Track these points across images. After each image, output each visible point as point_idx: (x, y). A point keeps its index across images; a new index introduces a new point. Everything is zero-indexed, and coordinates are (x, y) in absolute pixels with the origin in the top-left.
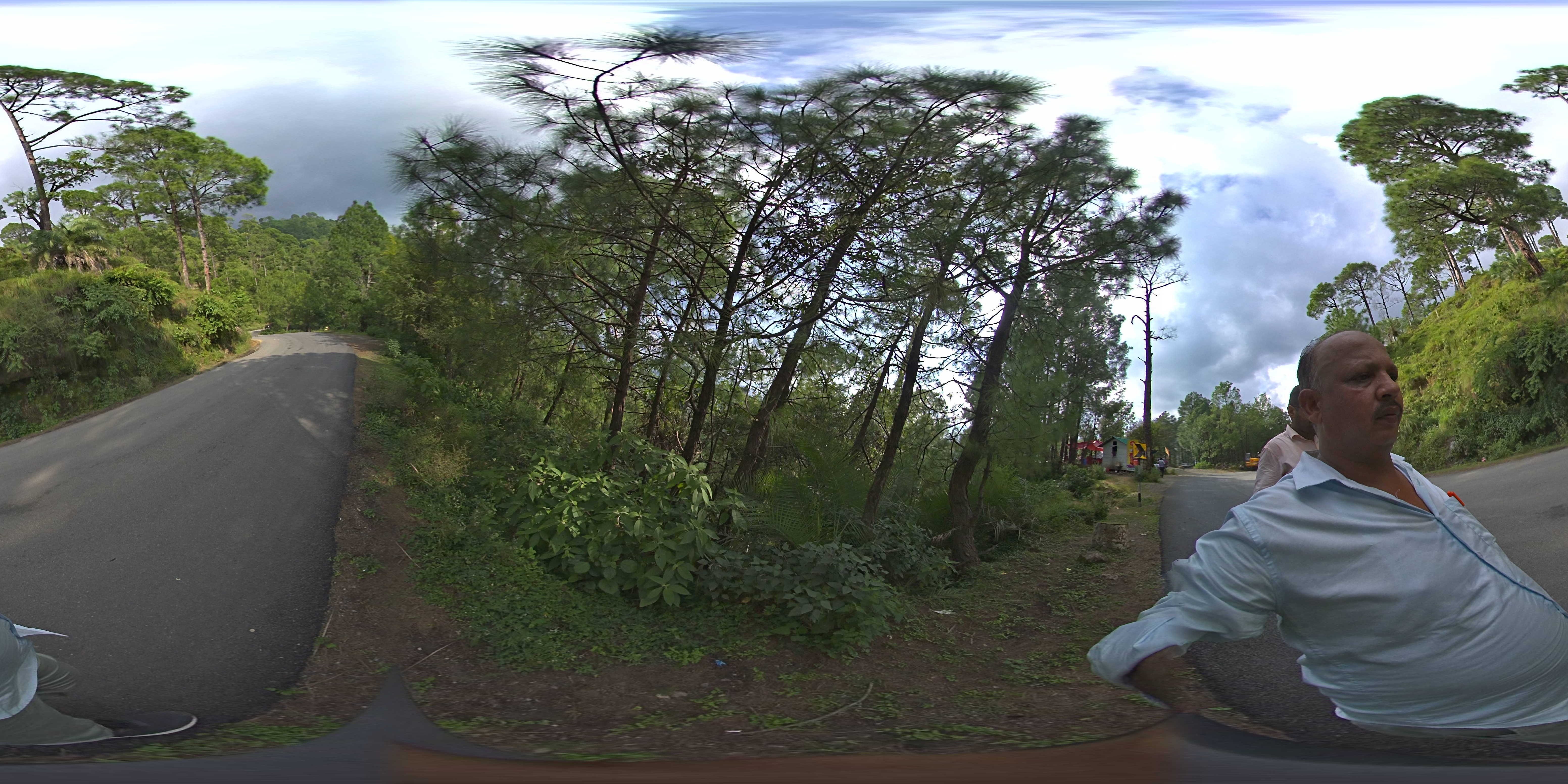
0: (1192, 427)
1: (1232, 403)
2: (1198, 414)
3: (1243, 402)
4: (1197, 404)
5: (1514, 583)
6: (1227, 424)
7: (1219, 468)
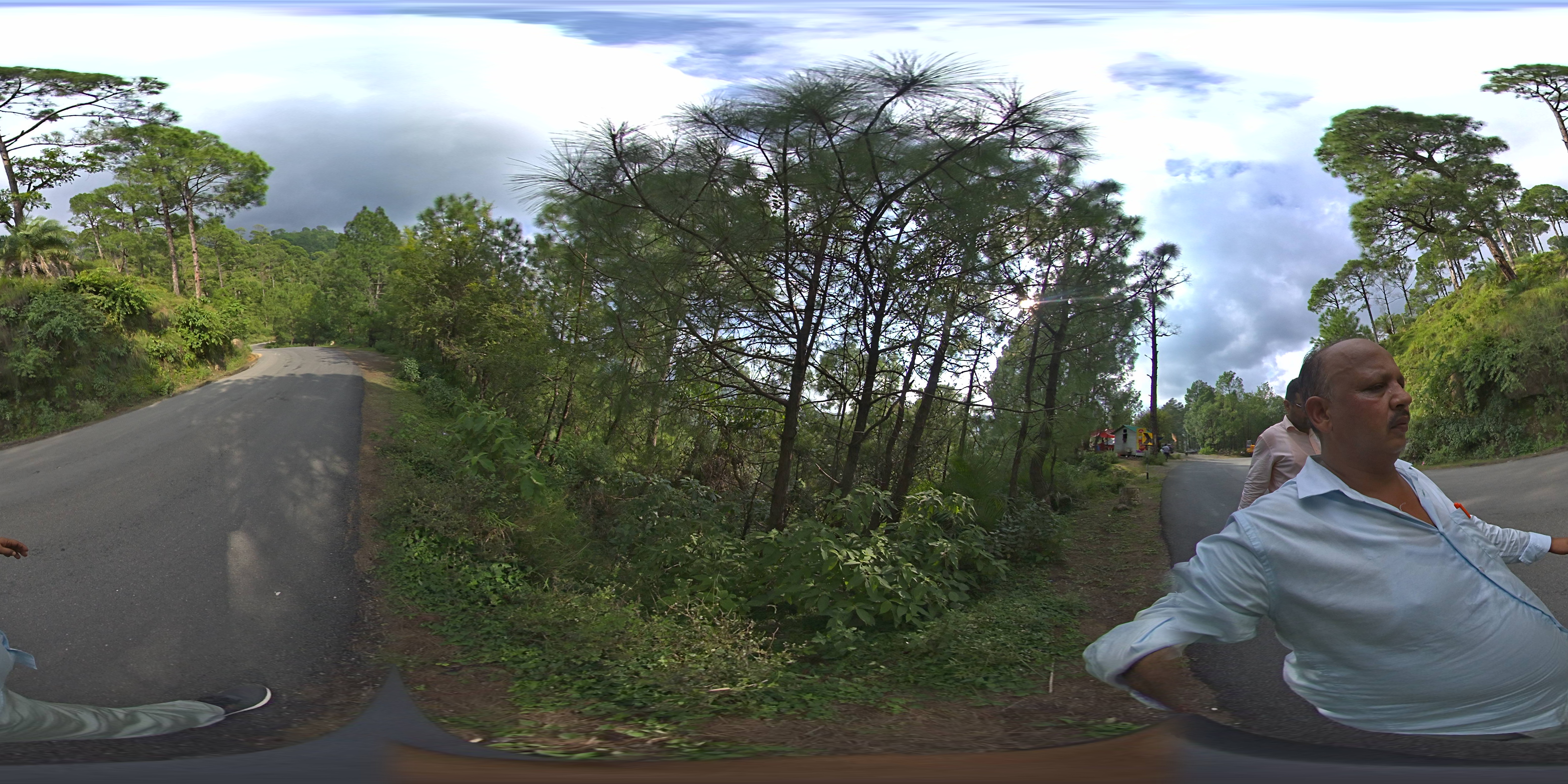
0: (1196, 415)
1: (1234, 392)
2: (1203, 401)
3: (1246, 391)
4: (1202, 392)
5: (1515, 597)
6: (1230, 411)
7: (1221, 454)
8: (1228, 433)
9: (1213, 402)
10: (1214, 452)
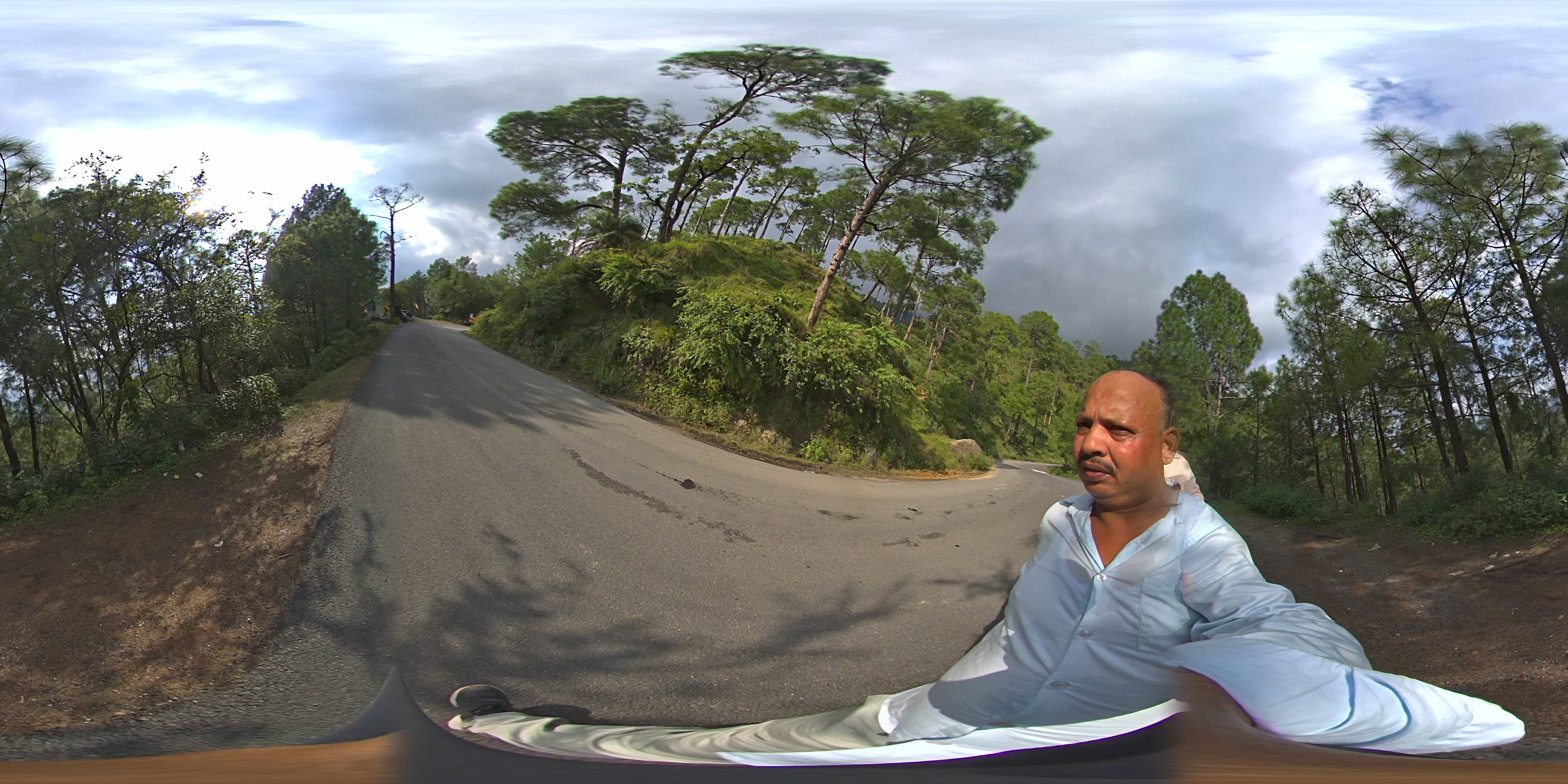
0: (436, 285)
1: (468, 273)
2: (443, 276)
3: (477, 273)
4: (443, 268)
6: (462, 288)
7: (449, 321)
8: (458, 304)
9: (449, 279)
10: (444, 319)
